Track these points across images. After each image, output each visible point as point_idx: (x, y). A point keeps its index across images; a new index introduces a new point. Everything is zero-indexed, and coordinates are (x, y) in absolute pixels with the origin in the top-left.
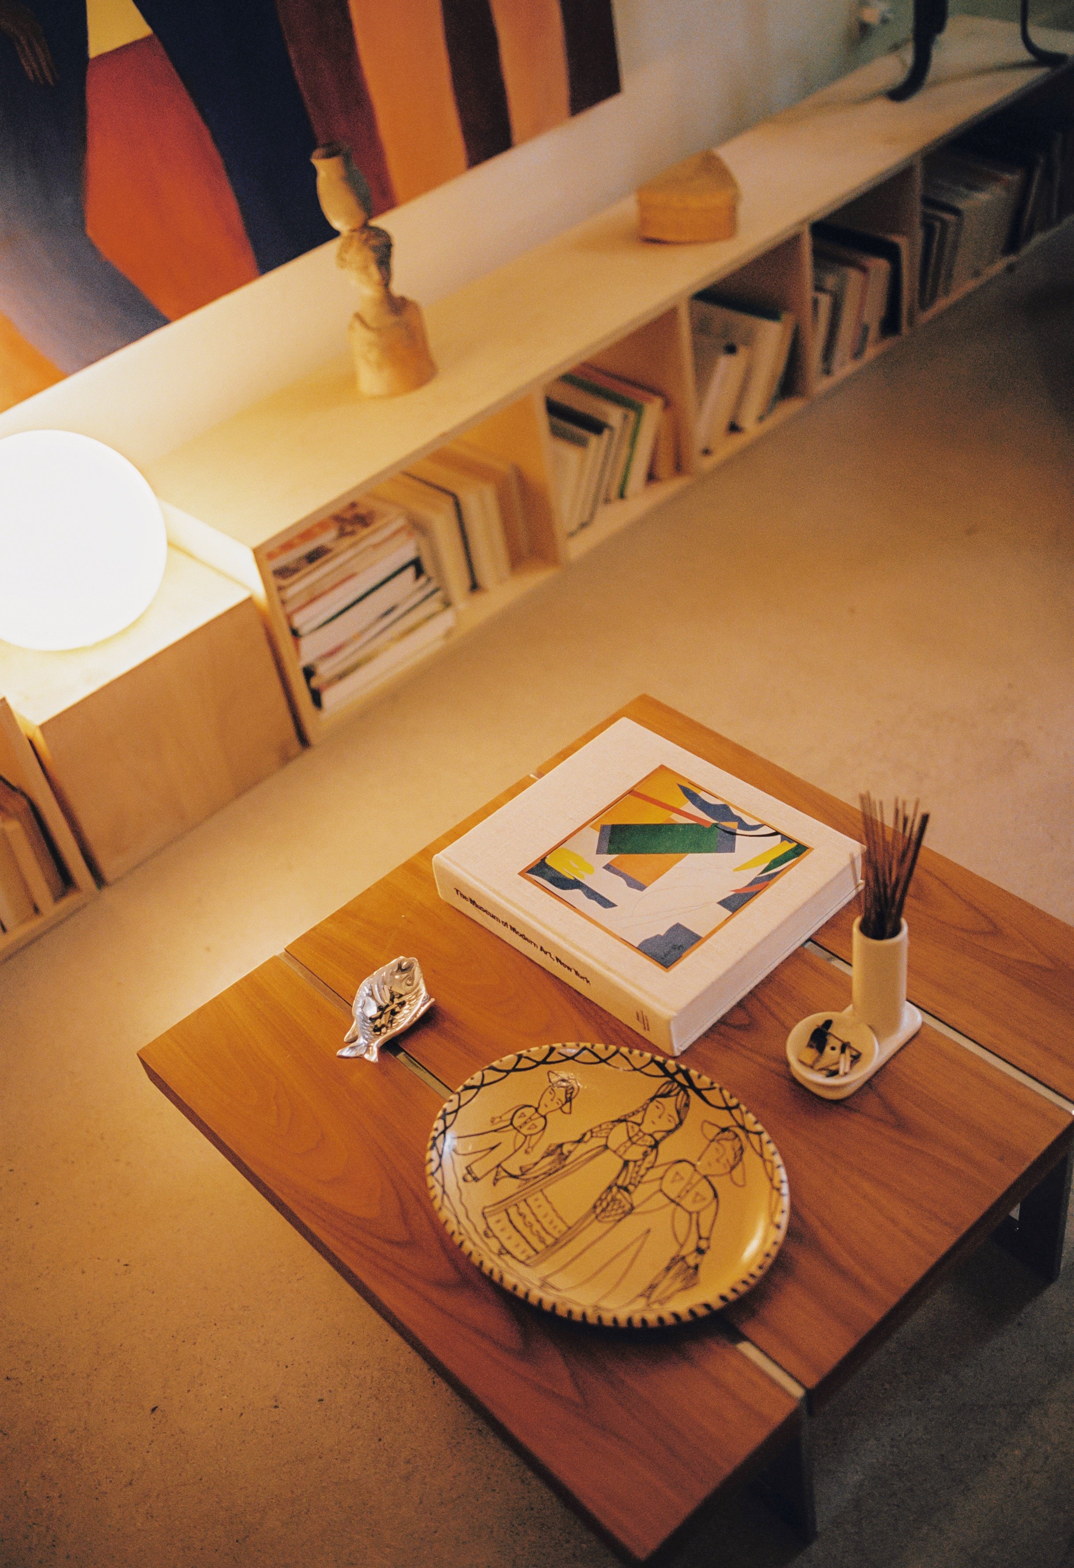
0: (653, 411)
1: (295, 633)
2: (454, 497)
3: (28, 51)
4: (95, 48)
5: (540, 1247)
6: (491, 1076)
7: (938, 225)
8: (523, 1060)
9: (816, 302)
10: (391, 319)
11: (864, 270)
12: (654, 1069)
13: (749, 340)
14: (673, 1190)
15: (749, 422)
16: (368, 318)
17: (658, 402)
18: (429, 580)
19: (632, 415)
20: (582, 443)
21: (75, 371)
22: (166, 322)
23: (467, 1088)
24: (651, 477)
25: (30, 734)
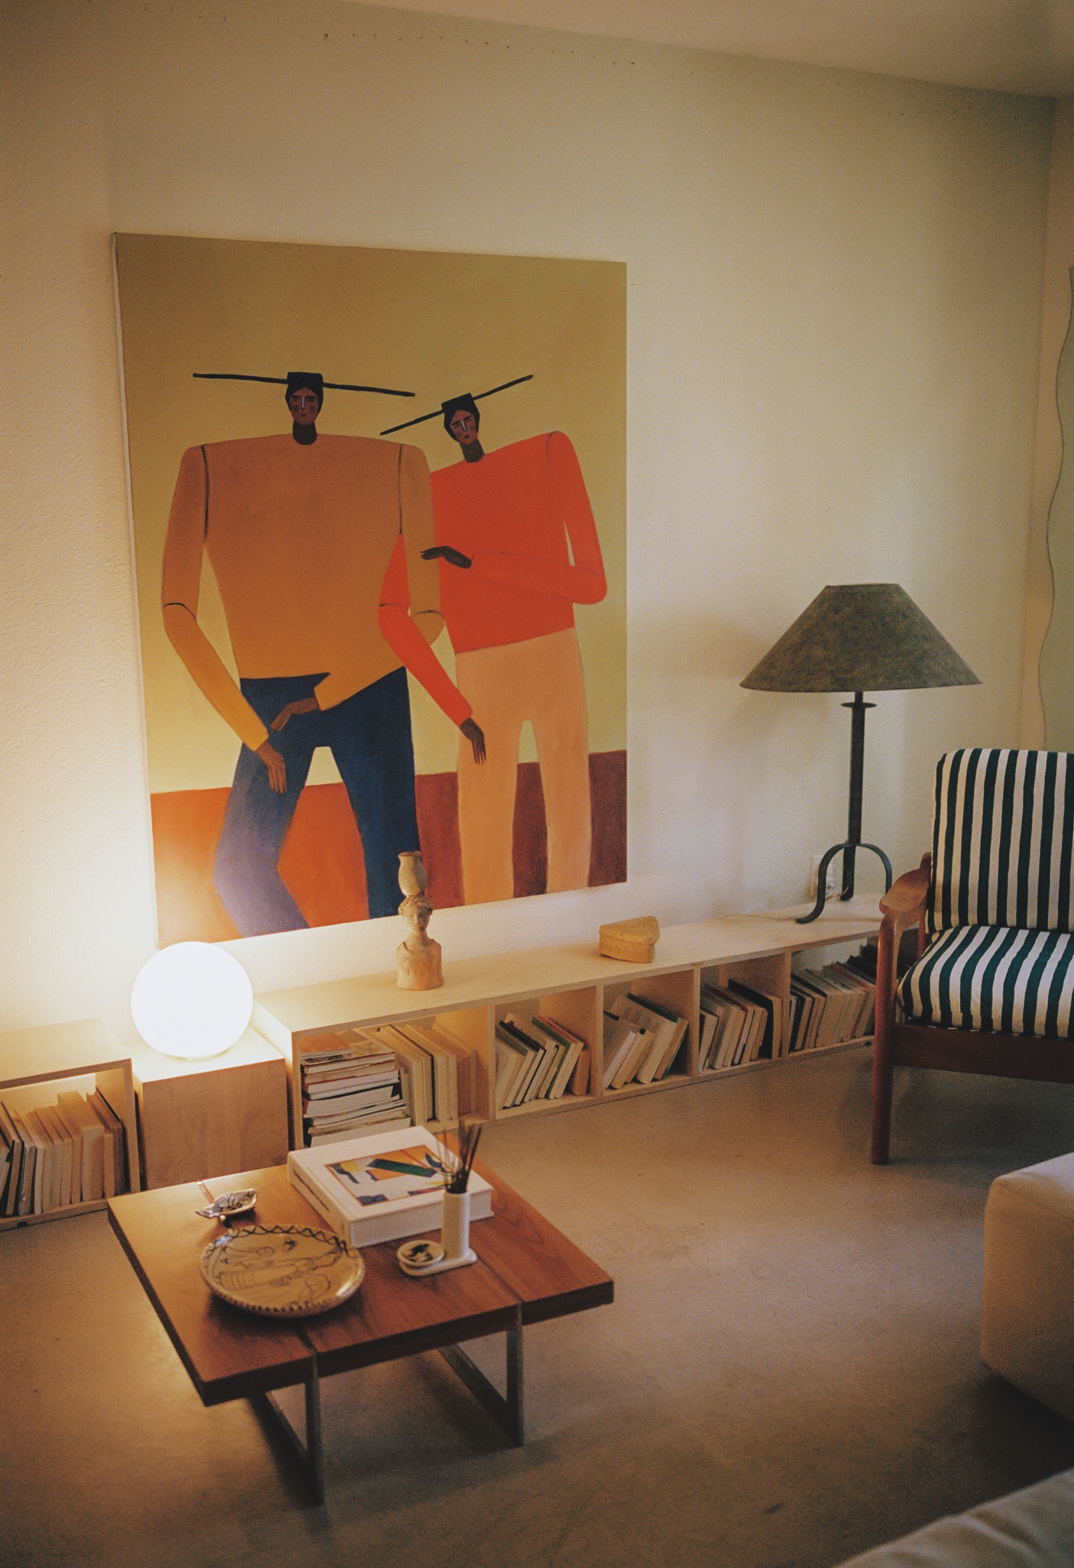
0: (575, 1050)
1: (306, 1096)
2: (432, 1057)
3: (275, 775)
4: (310, 781)
5: (237, 1286)
6: (258, 1230)
7: (808, 1000)
8: (278, 1228)
9: (702, 1019)
10: (421, 948)
11: (745, 1010)
12: (333, 1241)
13: (655, 1029)
14: (310, 1282)
15: (646, 1078)
16: (408, 945)
17: (581, 1045)
18: (401, 1098)
19: (562, 1048)
20: (523, 1053)
21: (248, 936)
22: (307, 926)
23: (244, 1230)
24: (569, 1090)
25: (137, 1091)
